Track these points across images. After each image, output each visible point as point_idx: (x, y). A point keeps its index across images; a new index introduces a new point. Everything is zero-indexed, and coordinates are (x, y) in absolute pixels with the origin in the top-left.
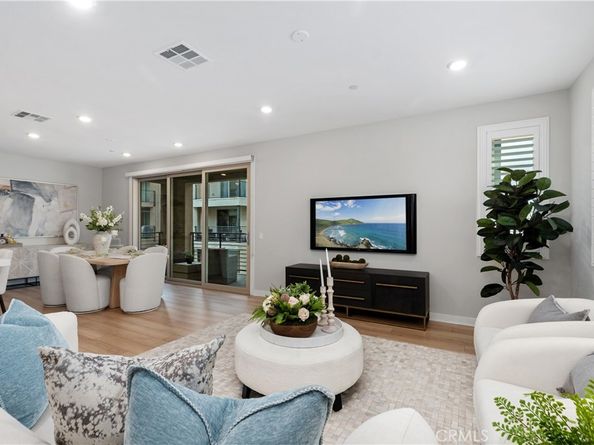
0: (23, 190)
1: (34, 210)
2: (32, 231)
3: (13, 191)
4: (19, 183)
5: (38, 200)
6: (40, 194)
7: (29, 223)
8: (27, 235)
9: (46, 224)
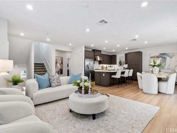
0: (163, 56)
1: (167, 61)
2: (166, 68)
3: (160, 56)
4: (162, 54)
5: (168, 58)
6: (168, 56)
7: (165, 65)
8: (164, 69)
9: (170, 65)
